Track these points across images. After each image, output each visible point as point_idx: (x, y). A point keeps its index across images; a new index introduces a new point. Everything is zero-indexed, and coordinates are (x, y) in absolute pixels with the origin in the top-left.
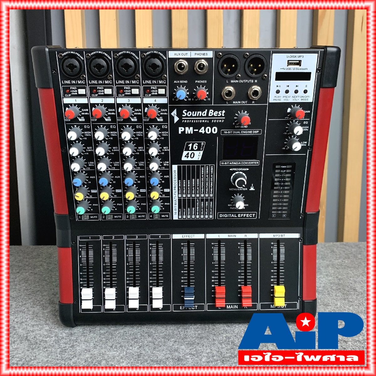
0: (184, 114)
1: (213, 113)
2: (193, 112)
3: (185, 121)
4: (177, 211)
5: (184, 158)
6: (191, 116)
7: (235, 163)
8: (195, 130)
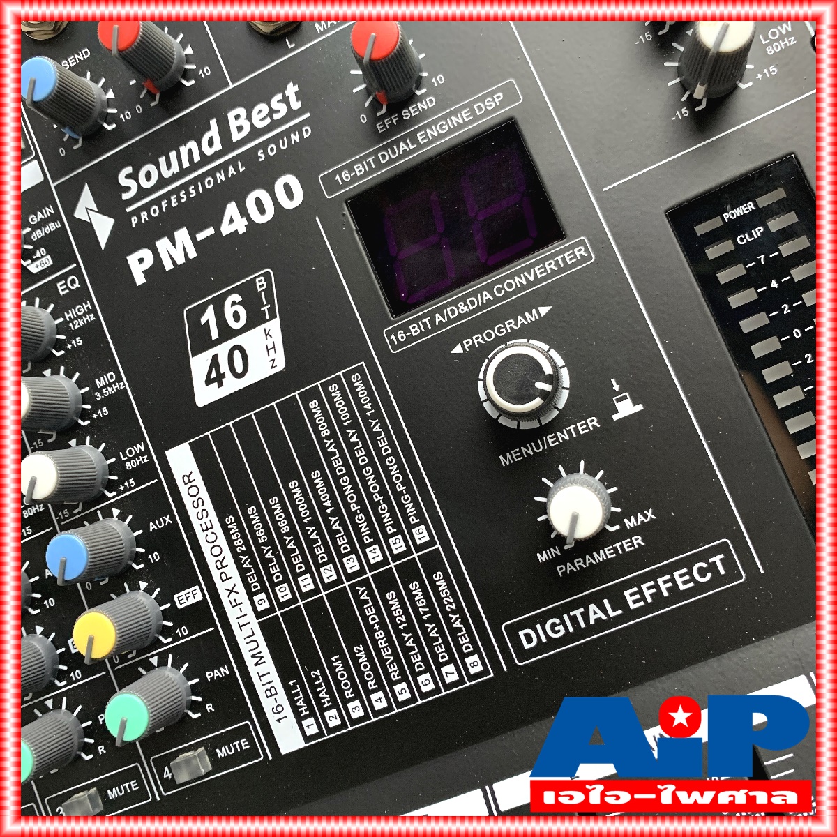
0: (128, 189)
1: (249, 118)
2: (162, 160)
3: (144, 216)
4: (282, 698)
5: (205, 395)
6: (162, 182)
7: (461, 305)
8: (200, 236)
